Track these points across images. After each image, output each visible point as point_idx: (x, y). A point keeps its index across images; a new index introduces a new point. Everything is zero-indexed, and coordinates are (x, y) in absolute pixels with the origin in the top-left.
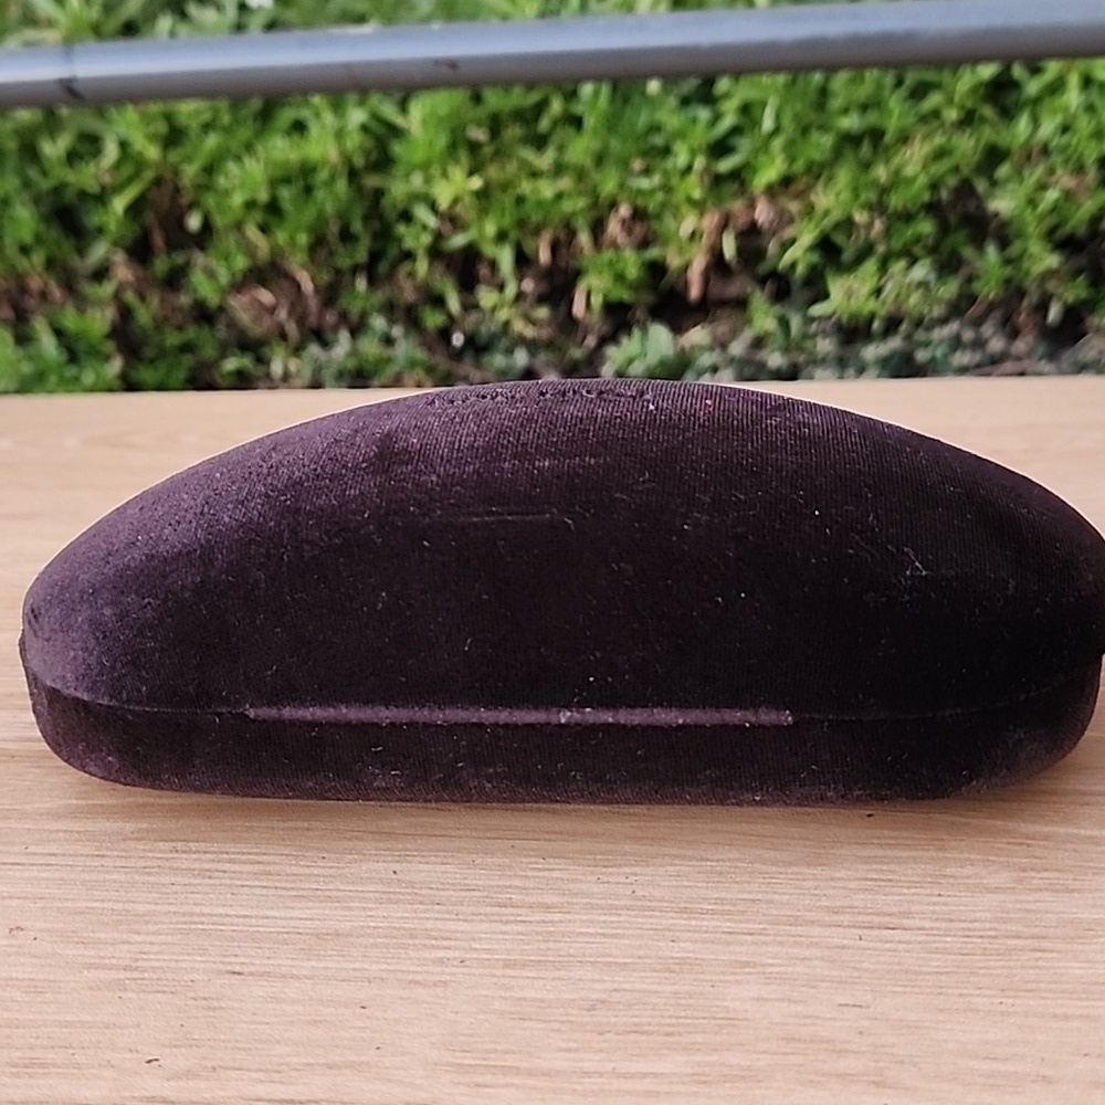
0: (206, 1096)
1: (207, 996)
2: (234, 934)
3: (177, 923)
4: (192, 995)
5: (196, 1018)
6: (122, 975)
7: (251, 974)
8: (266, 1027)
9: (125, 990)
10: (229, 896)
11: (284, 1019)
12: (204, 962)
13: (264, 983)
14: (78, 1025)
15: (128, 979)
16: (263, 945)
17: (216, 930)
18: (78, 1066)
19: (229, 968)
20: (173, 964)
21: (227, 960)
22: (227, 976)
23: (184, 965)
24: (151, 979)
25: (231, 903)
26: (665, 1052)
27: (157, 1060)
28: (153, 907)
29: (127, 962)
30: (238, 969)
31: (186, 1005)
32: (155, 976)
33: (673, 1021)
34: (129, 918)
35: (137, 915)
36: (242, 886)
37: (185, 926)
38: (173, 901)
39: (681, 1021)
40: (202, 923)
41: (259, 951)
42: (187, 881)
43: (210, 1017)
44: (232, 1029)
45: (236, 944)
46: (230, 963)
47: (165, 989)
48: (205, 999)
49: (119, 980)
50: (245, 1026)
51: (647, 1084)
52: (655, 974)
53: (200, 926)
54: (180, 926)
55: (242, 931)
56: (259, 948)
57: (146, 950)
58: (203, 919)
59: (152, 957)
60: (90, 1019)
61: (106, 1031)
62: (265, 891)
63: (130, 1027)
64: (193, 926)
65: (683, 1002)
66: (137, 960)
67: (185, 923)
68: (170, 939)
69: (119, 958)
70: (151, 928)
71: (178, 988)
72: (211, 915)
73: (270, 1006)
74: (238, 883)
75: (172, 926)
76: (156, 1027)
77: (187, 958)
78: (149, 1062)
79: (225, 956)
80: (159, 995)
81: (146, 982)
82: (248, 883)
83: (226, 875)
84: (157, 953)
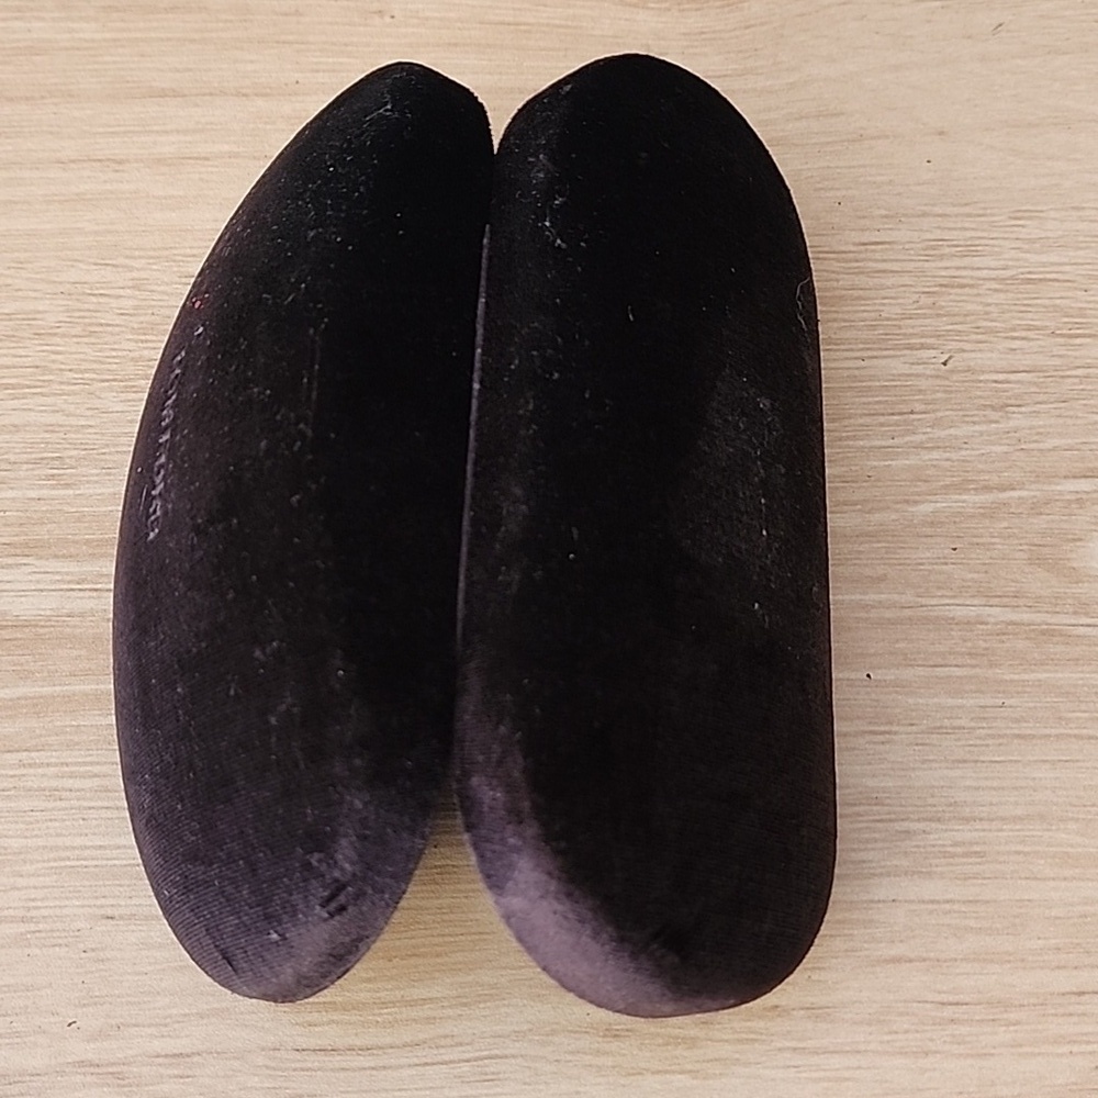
0: (119, 1056)
1: (93, 946)
2: (97, 870)
3: (49, 861)
4: (82, 946)
5: (92, 972)
6: (23, 928)
7: (121, 918)
8: (145, 977)
9: (29, 946)
10: (81, 822)
11: (158, 967)
12: (83, 906)
13: (133, 927)
14: (5, 989)
15: (29, 932)
16: (123, 883)
17: (81, 866)
18: (18, 1034)
19: (102, 912)
20: (58, 912)
21: (99, 903)
22: (104, 921)
23: (65, 911)
24: (46, 931)
25: (86, 831)
26: (437, 975)
27: (75, 1022)
28: (23, 842)
29: (21, 913)
30: (109, 912)
31: (81, 959)
32: (49, 928)
33: (441, 939)
34: (9, 857)
35: (15, 853)
36: (90, 808)
37: (55, 864)
38: (39, 833)
39: (446, 939)
40: (69, 859)
41: (121, 889)
42: (43, 805)
43: (101, 970)
44: (122, 982)
45: (101, 883)
46: (102, 906)
47: (60, 941)
48: (93, 950)
49: (22, 934)
50: (129, 977)
51: (427, 1011)
52: (424, 888)
53: (68, 863)
54: (52, 864)
55: (102, 866)
56: (121, 886)
57: (33, 896)
58: (68, 854)
59: (39, 904)
60: (12, 981)
61: (29, 994)
62: (109, 814)
63: (45, 987)
64: (62, 864)
65: (446, 917)
66: (29, 909)
67: (55, 860)
68: (47, 881)
69: (15, 908)
70: (28, 868)
71: (70, 940)
72: (74, 848)
73: (143, 953)
74: (86, 804)
75: (46, 865)
76: (64, 985)
77: (67, 903)
78: (70, 1025)
79: (97, 898)
80: (57, 949)
81: (43, 935)
82: (92, 804)
83: (73, 794)
84: (42, 900)
